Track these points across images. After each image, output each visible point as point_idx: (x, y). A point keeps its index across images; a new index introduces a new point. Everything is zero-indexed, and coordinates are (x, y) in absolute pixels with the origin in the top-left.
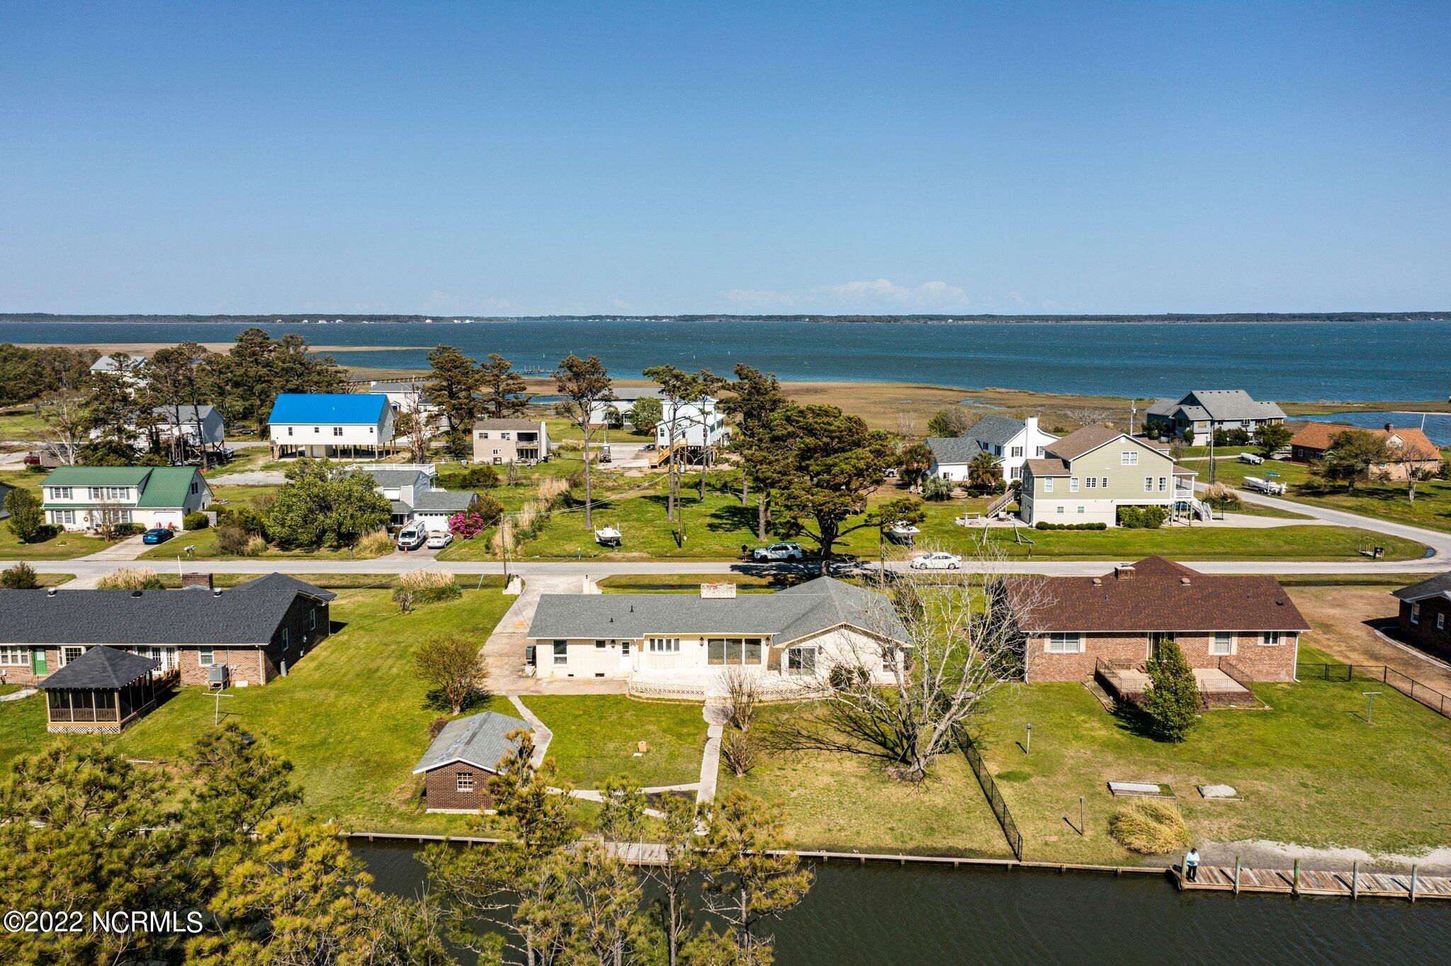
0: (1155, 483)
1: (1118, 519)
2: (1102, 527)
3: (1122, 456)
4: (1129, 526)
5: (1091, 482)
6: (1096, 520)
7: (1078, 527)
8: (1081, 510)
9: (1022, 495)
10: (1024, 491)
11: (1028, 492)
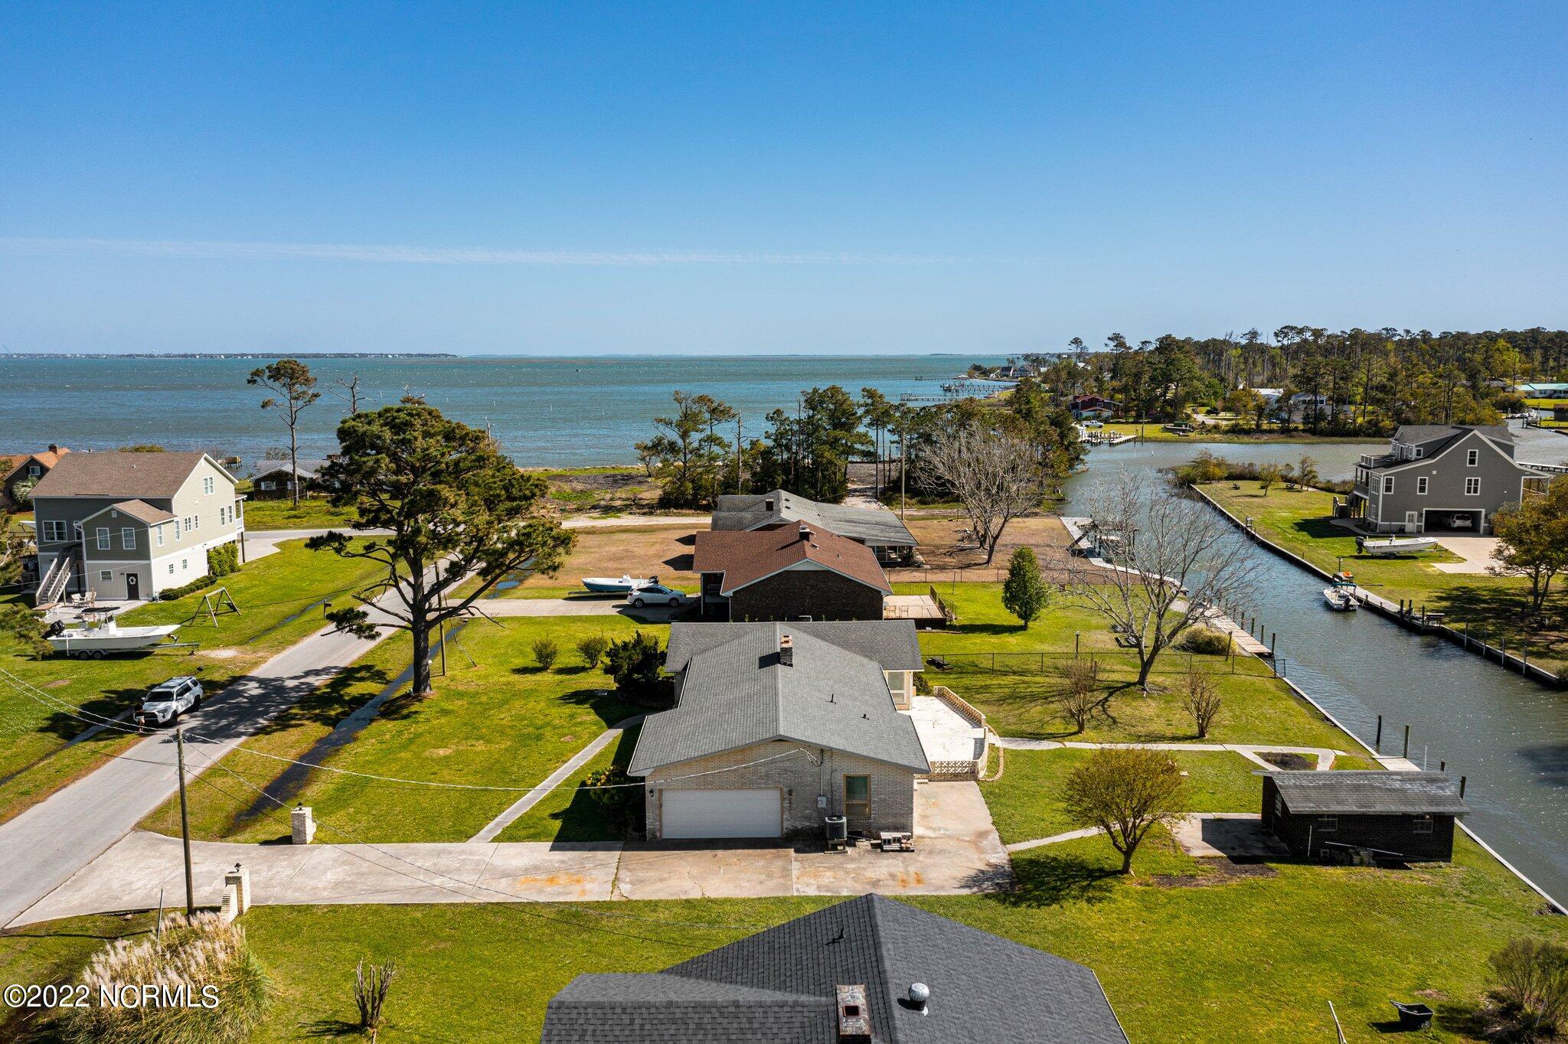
0: (227, 514)
1: (210, 567)
2: (211, 580)
3: (204, 484)
4: (221, 574)
5: (188, 524)
8: (185, 565)
9: (87, 562)
10: (95, 555)
11: (116, 553)
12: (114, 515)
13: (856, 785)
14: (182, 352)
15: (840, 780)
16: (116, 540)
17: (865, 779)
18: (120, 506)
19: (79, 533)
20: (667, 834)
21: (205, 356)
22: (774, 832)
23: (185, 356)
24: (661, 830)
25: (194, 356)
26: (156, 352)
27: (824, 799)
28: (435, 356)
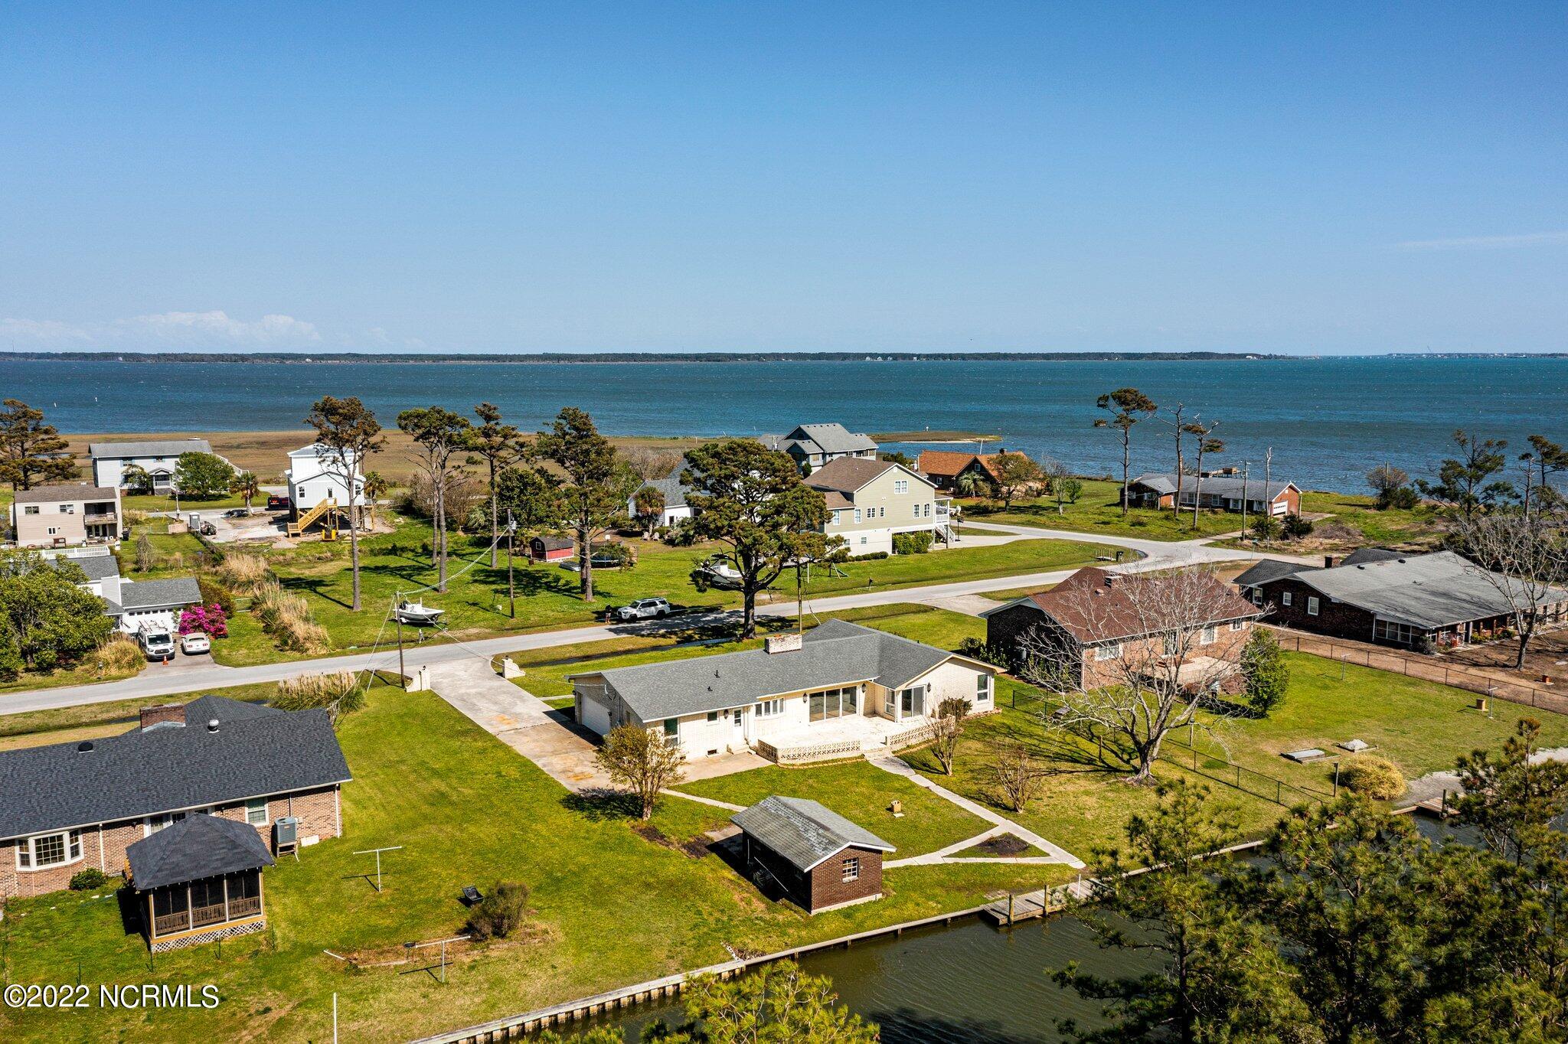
0: (922, 510)
1: (894, 547)
2: (884, 556)
3: (896, 486)
4: (904, 553)
5: (871, 513)
6: (877, 550)
7: (865, 558)
8: (864, 541)
15: (625, 713)
20: (584, 722)
24: (580, 717)
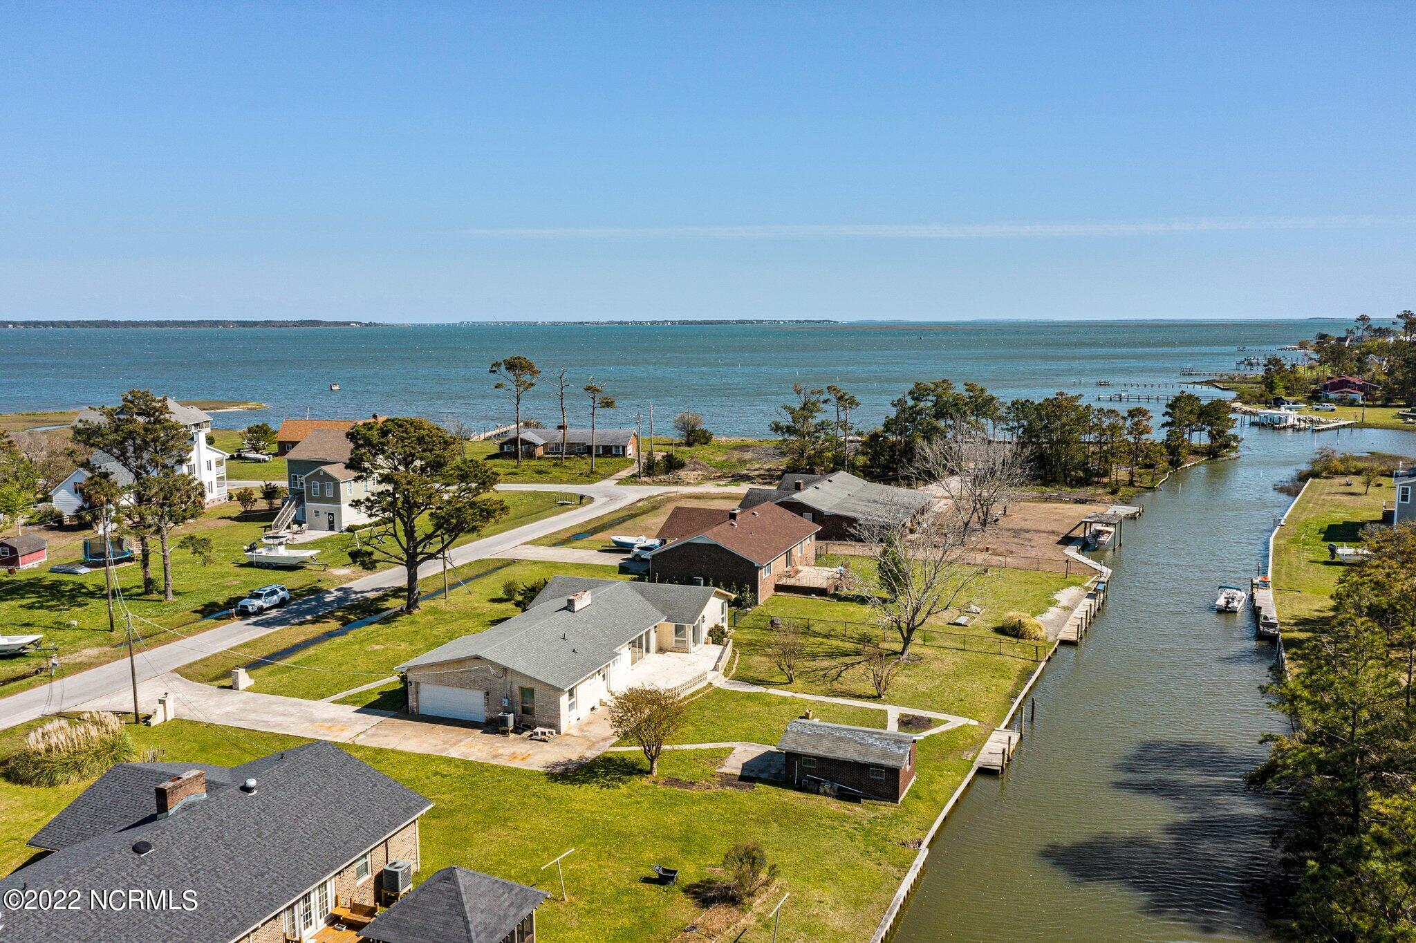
9: (307, 504)
10: (312, 500)
11: (322, 499)
12: (322, 474)
13: (528, 693)
14: (619, 320)
15: (516, 689)
16: (322, 488)
17: (532, 690)
18: (327, 469)
19: (302, 484)
20: (423, 711)
21: (636, 323)
22: (481, 718)
23: (621, 323)
24: (418, 708)
25: (627, 323)
26: (601, 320)
27: (506, 700)
28: (819, 322)
